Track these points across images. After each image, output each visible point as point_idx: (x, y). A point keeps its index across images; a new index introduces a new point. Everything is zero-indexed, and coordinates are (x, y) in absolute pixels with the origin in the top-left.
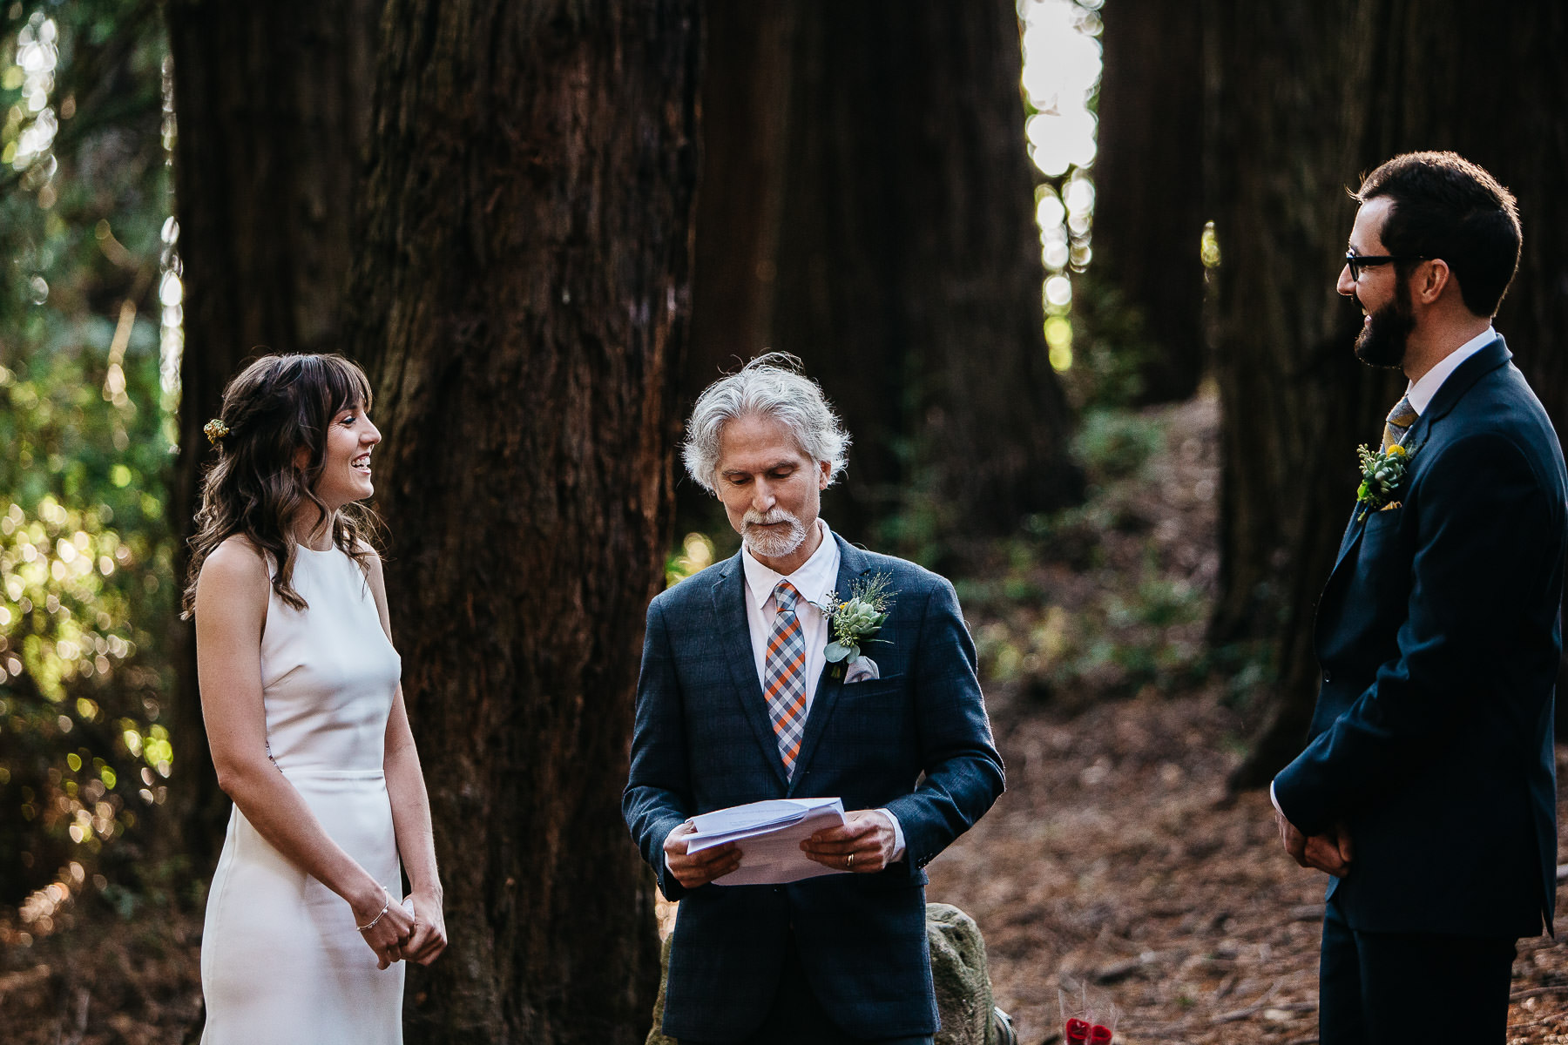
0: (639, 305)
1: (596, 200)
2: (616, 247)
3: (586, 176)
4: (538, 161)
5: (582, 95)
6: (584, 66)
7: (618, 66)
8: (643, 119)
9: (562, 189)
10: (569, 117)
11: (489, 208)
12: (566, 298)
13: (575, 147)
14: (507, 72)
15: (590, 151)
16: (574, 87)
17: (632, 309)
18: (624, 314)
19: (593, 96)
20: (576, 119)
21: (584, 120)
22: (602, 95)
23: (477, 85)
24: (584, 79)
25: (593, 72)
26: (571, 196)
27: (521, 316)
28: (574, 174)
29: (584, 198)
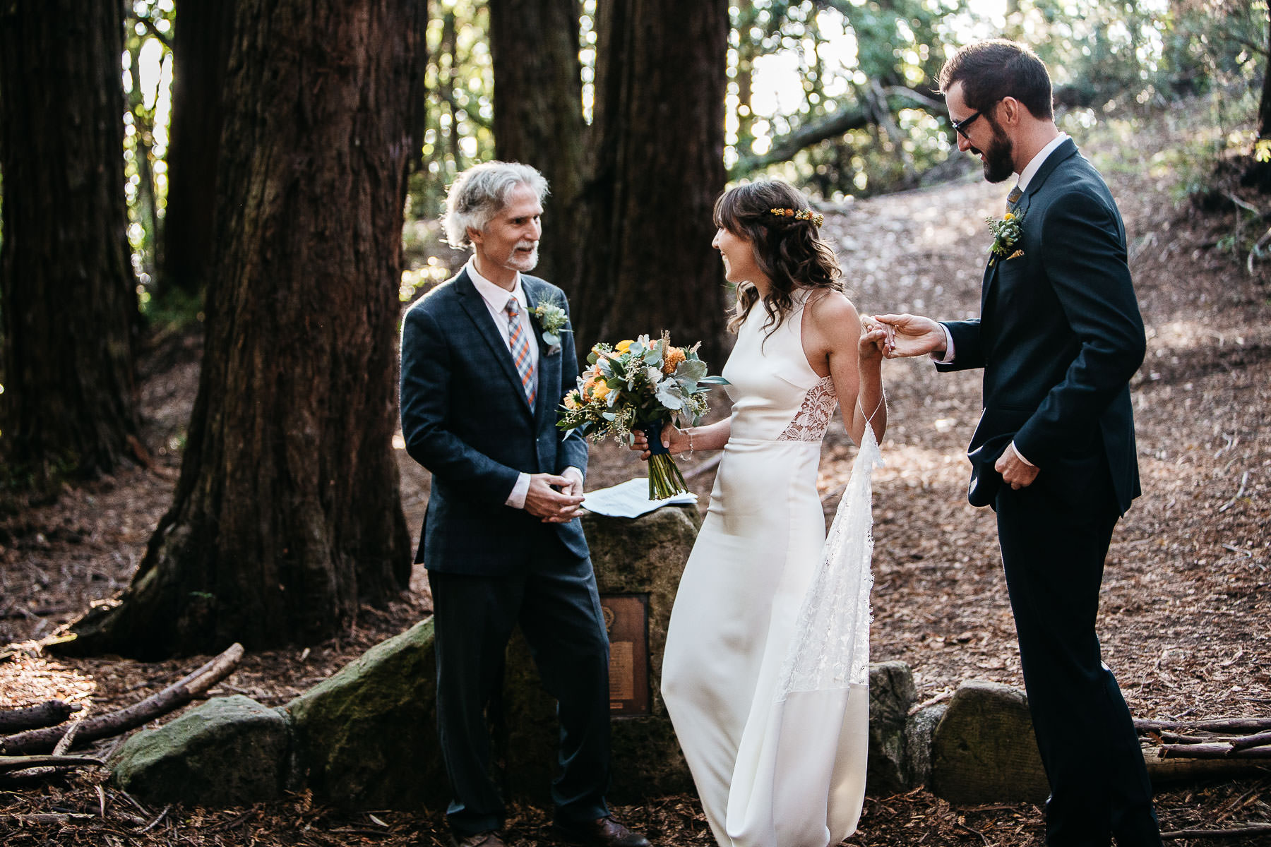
0: (394, 145)
1: (372, 86)
2: (384, 113)
3: (367, 72)
4: (343, 63)
5: (364, 25)
6: (365, 9)
7: (384, 9)
8: (397, 39)
9: (355, 80)
10: (357, 38)
11: (316, 91)
12: (357, 143)
13: (361, 55)
14: (323, 13)
15: (369, 58)
16: (361, 21)
17: (391, 148)
18: (387, 152)
19: (370, 26)
20: (361, 39)
21: (365, 40)
22: (375, 26)
23: (307, 20)
24: (365, 16)
25: (371, 12)
26: (360, 83)
27: (334, 153)
28: (361, 71)
29: (366, 85)
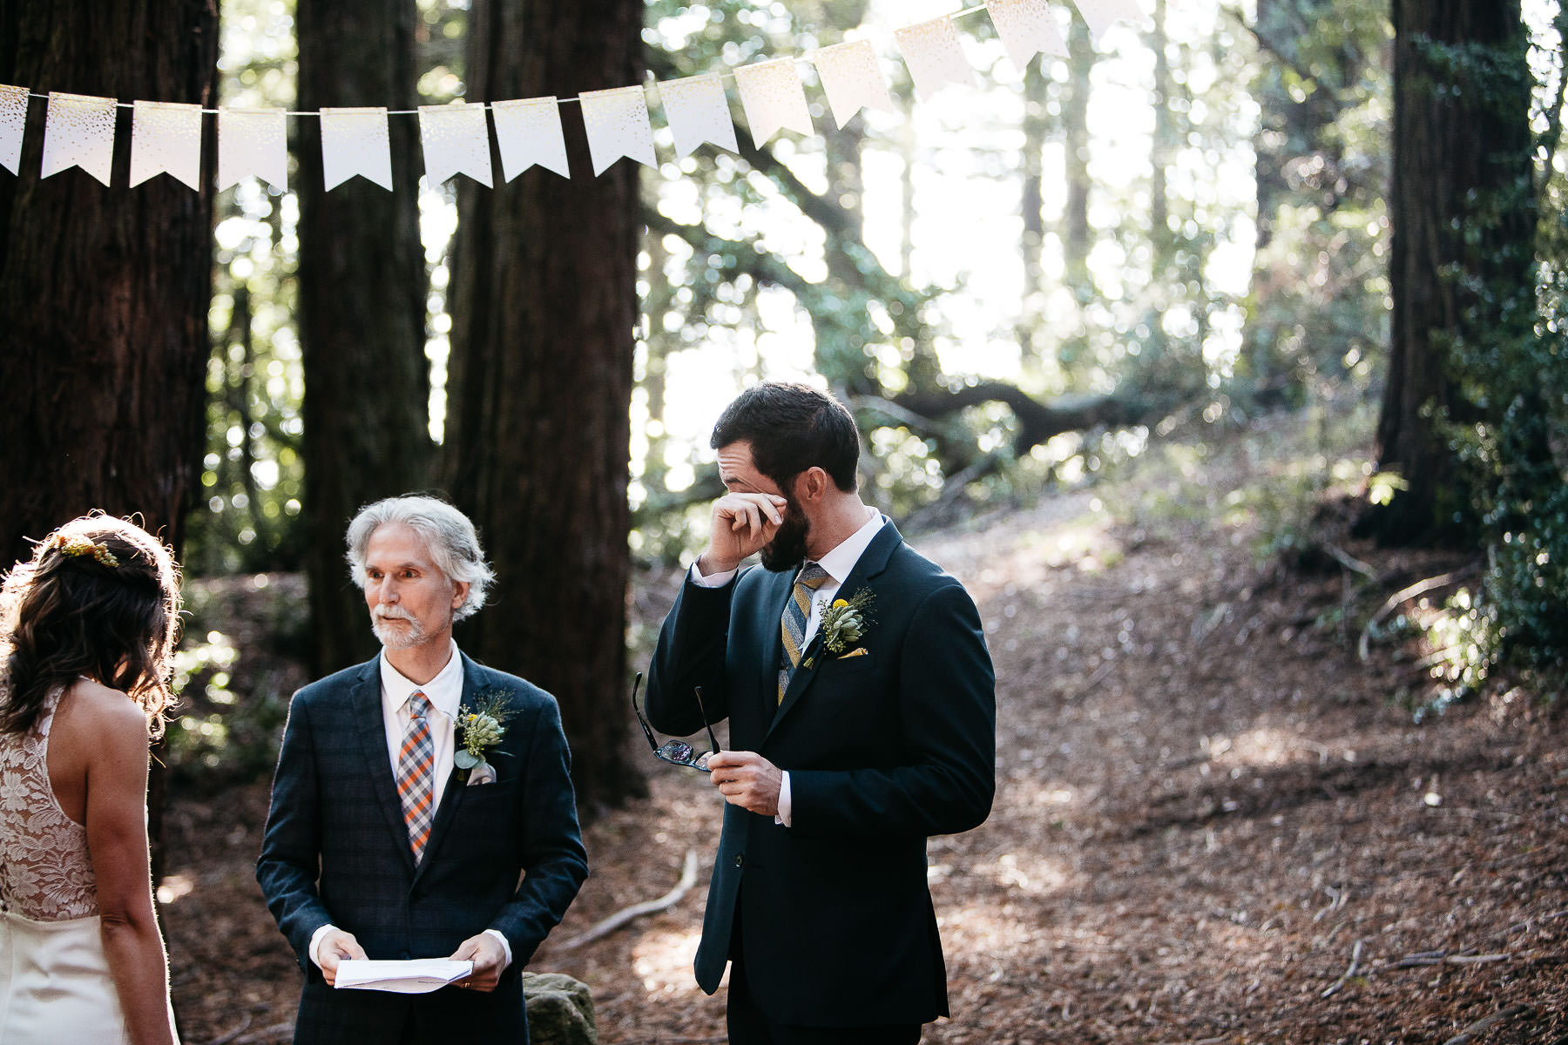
0: (166, 478)
1: (136, 393)
2: (152, 431)
3: (129, 374)
4: (95, 360)
5: (125, 308)
6: (127, 284)
7: (153, 285)
8: (170, 329)
9: (111, 384)
10: (115, 325)
11: (55, 398)
12: (114, 473)
13: (120, 347)
14: (66, 289)
15: (131, 353)
16: (120, 300)
17: (161, 482)
18: (156, 486)
19: (133, 309)
20: (121, 327)
21: (127, 328)
22: (141, 307)
23: (44, 298)
24: (127, 294)
25: (134, 288)
26: (118, 389)
27: (80, 487)
28: (120, 371)
29: (127, 391)
